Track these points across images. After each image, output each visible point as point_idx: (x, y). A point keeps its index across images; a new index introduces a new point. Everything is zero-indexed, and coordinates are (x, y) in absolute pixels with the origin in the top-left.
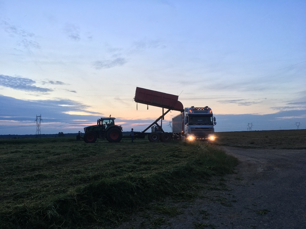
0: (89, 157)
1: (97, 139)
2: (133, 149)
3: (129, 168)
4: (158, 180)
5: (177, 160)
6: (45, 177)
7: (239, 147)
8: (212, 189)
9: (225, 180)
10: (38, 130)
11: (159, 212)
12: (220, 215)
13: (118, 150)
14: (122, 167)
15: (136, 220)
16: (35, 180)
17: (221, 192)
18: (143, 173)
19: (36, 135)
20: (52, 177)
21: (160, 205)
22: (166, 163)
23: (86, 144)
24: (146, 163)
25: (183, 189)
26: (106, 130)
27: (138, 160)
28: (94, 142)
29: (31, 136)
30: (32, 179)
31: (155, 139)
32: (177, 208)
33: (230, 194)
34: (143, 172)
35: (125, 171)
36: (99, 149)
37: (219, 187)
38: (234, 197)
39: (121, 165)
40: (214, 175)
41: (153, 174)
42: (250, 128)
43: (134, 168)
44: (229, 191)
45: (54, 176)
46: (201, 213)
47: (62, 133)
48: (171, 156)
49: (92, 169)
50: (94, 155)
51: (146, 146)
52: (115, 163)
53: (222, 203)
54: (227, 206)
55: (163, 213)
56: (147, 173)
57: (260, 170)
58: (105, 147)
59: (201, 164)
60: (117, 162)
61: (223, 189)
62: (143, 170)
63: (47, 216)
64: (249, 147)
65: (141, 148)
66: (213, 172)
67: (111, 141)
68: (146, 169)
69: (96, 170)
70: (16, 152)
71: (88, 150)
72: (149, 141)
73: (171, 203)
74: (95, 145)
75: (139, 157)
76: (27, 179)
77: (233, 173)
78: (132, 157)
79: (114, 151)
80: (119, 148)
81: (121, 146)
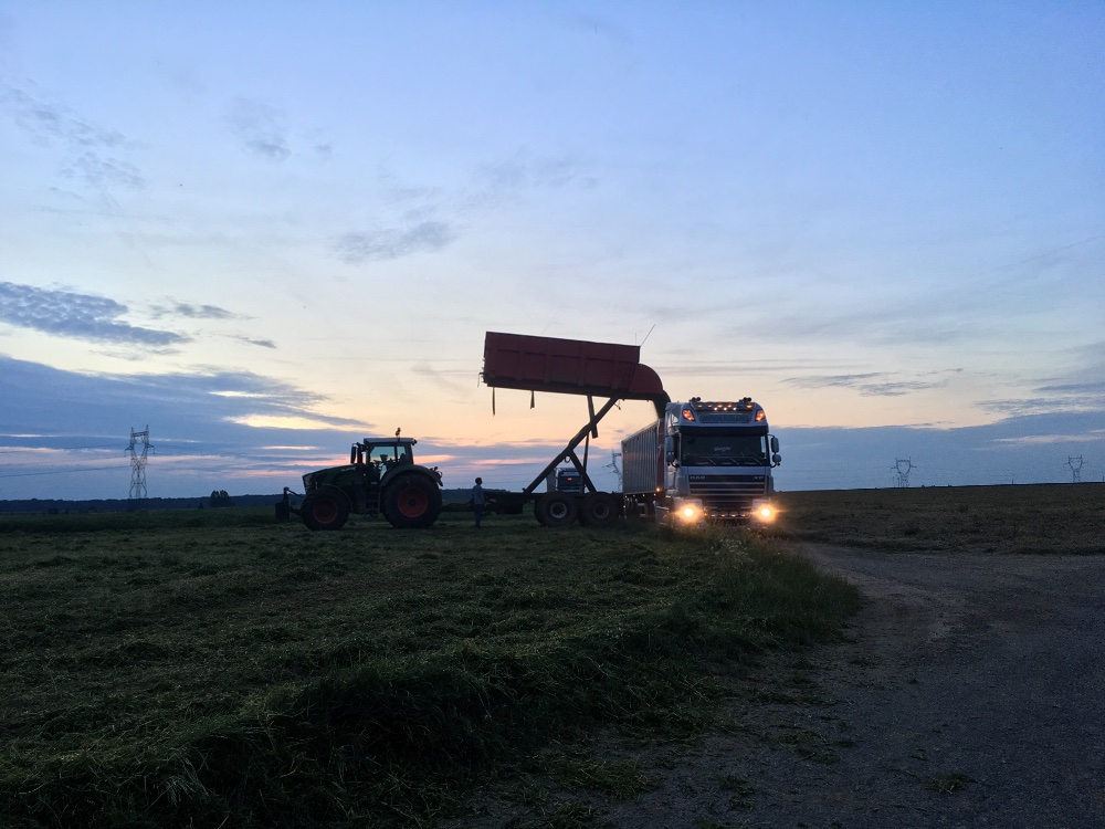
0: (320, 580)
1: (351, 515)
2: (480, 551)
3: (463, 622)
4: (570, 666)
5: (638, 594)
6: (161, 654)
7: (860, 545)
8: (765, 699)
9: (812, 667)
10: (139, 483)
11: (573, 784)
12: (795, 793)
13: (424, 557)
14: (439, 618)
15: (487, 813)
16: (122, 665)
17: (798, 710)
18: (517, 641)
19: (130, 501)
20: (185, 654)
21: (576, 756)
22: (600, 601)
23: (313, 533)
24: (525, 604)
25: (660, 699)
26: (382, 485)
27: (496, 594)
28: (337, 526)
29: (111, 504)
30: (111, 661)
31: (560, 516)
32: (638, 767)
33: (829, 719)
34: (514, 635)
35: (451, 631)
36: (359, 552)
37: (789, 693)
38: (843, 727)
39: (436, 612)
40: (772, 646)
41: (550, 644)
42: (904, 477)
43: (483, 620)
44: (829, 705)
45: (192, 649)
46: (724, 788)
47: (224, 493)
48: (617, 578)
49: (331, 624)
50: (341, 574)
51: (528, 541)
52: (413, 604)
53: (799, 751)
54: (820, 762)
55: (586, 788)
56: (530, 642)
57: (939, 630)
58: (380, 545)
59: (723, 606)
60: (422, 600)
61: (806, 700)
62: (513, 629)
63: (165, 795)
64: (901, 548)
65: (509, 549)
66: (769, 637)
67: (399, 523)
68: (524, 626)
69: (346, 629)
70: (57, 562)
71: (315, 556)
72: (536, 522)
73: (617, 750)
74: (343, 538)
75: (503, 582)
76: (93, 661)
77: (842, 639)
78: (478, 582)
79: (411, 561)
80: (429, 550)
81: (438, 543)
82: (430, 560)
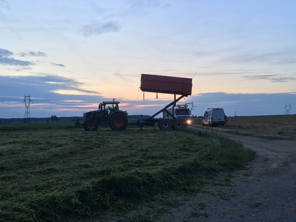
0: (93, 149)
1: (99, 126)
2: (140, 139)
3: (136, 163)
4: (164, 175)
5: (186, 155)
6: (56, 171)
7: (263, 137)
8: (216, 185)
9: (232, 176)
10: (27, 113)
11: (163, 203)
13: (124, 141)
14: (129, 162)
15: (142, 209)
16: (47, 174)
17: (224, 187)
18: (150, 169)
19: (25, 119)
21: (164, 197)
23: (87, 132)
24: (153, 158)
25: (187, 184)
26: (109, 116)
27: (145, 155)
28: (95, 130)
29: (18, 120)
30: (44, 173)
31: (167, 127)
32: (179, 200)
34: (149, 167)
35: (132, 165)
36: (103, 140)
38: (234, 192)
39: (128, 160)
41: (159, 170)
42: (288, 111)
43: (141, 162)
44: (232, 186)
45: (64, 170)
48: (181, 149)
49: (100, 163)
50: (99, 147)
51: (156, 136)
52: (121, 157)
53: (221, 197)
54: (225, 200)
55: (166, 204)
56: (153, 169)
58: (109, 137)
59: (211, 159)
60: (124, 156)
61: (227, 185)
62: (149, 165)
64: (275, 138)
65: (149, 139)
66: (222, 168)
67: (114, 129)
68: (152, 164)
71: (90, 141)
72: (159, 129)
73: (175, 196)
74: (98, 134)
75: (147, 150)
78: (140, 150)
79: (119, 143)
80: (125, 139)
81: (127, 136)
82: (125, 143)
